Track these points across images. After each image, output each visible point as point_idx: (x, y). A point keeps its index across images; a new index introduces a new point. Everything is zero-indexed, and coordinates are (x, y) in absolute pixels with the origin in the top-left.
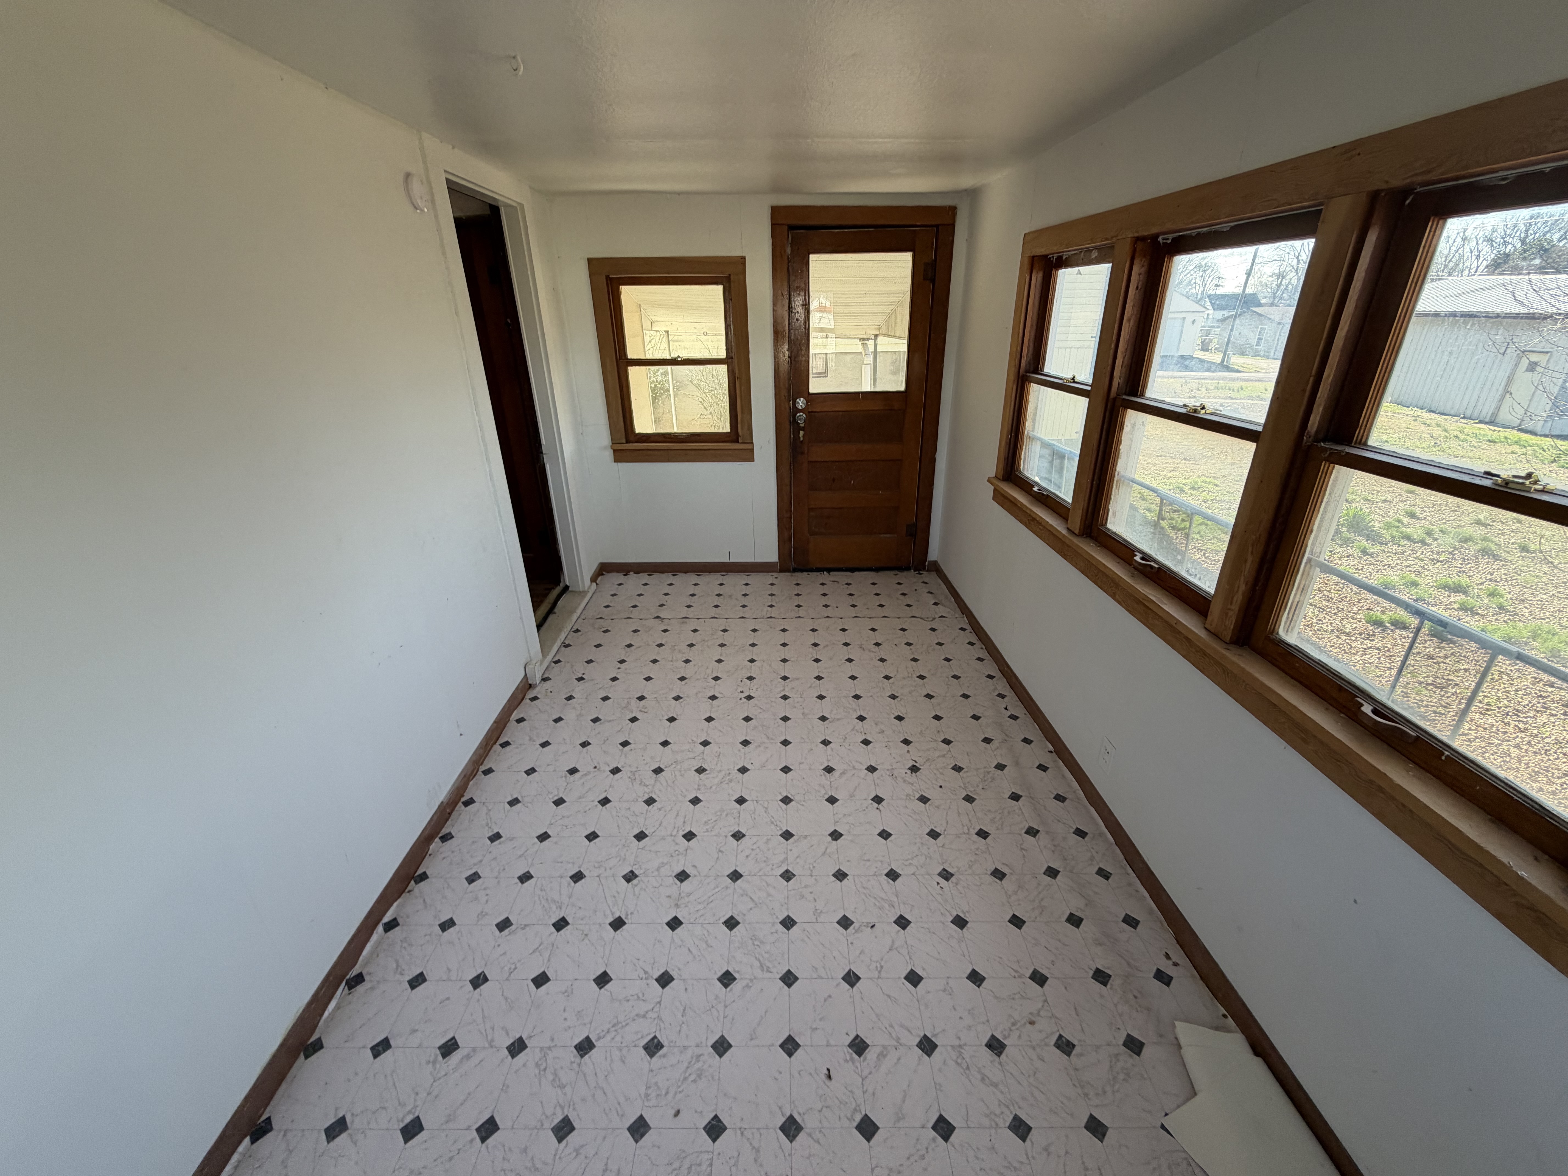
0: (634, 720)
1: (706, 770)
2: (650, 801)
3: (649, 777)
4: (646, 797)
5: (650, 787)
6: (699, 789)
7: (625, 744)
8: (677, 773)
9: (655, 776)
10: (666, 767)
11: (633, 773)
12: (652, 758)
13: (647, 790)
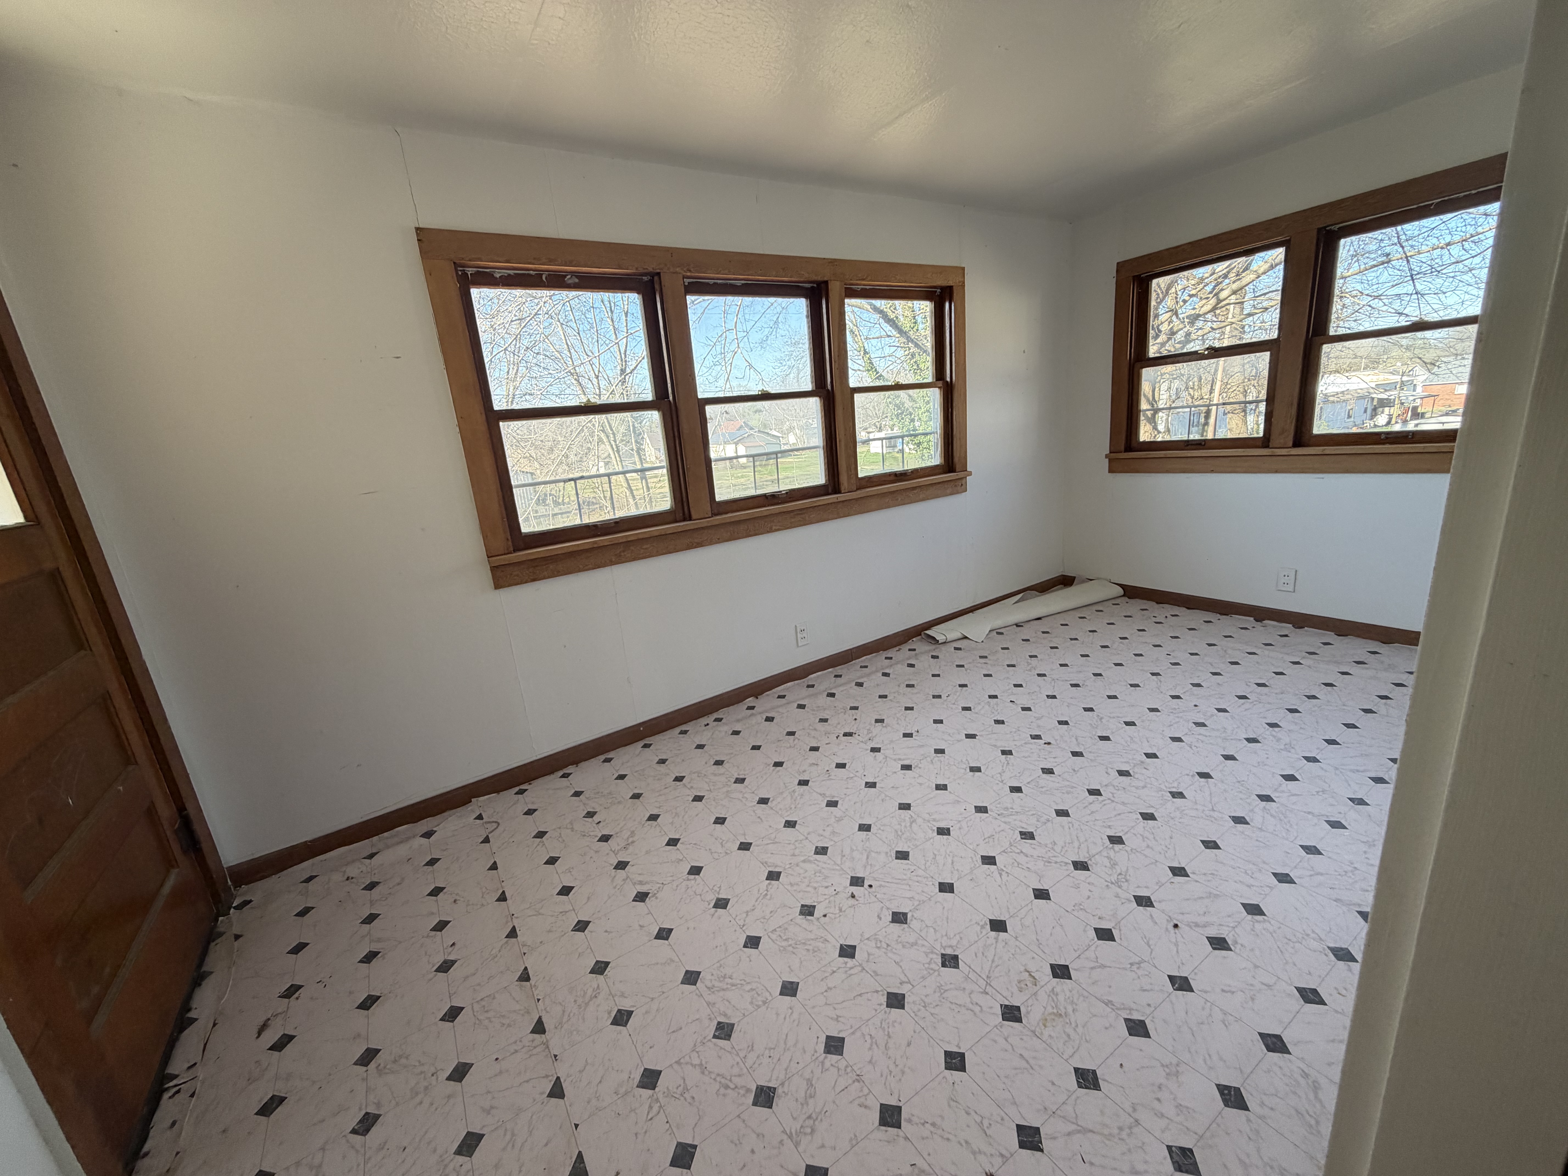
0: (1061, 972)
1: (1021, 832)
2: (1116, 840)
3: (1099, 865)
4: (1117, 847)
5: (1105, 854)
6: (1048, 820)
7: (1105, 935)
8: (1058, 848)
9: (1089, 862)
10: (1067, 863)
11: (1117, 884)
12: (1077, 887)
13: (1112, 853)
